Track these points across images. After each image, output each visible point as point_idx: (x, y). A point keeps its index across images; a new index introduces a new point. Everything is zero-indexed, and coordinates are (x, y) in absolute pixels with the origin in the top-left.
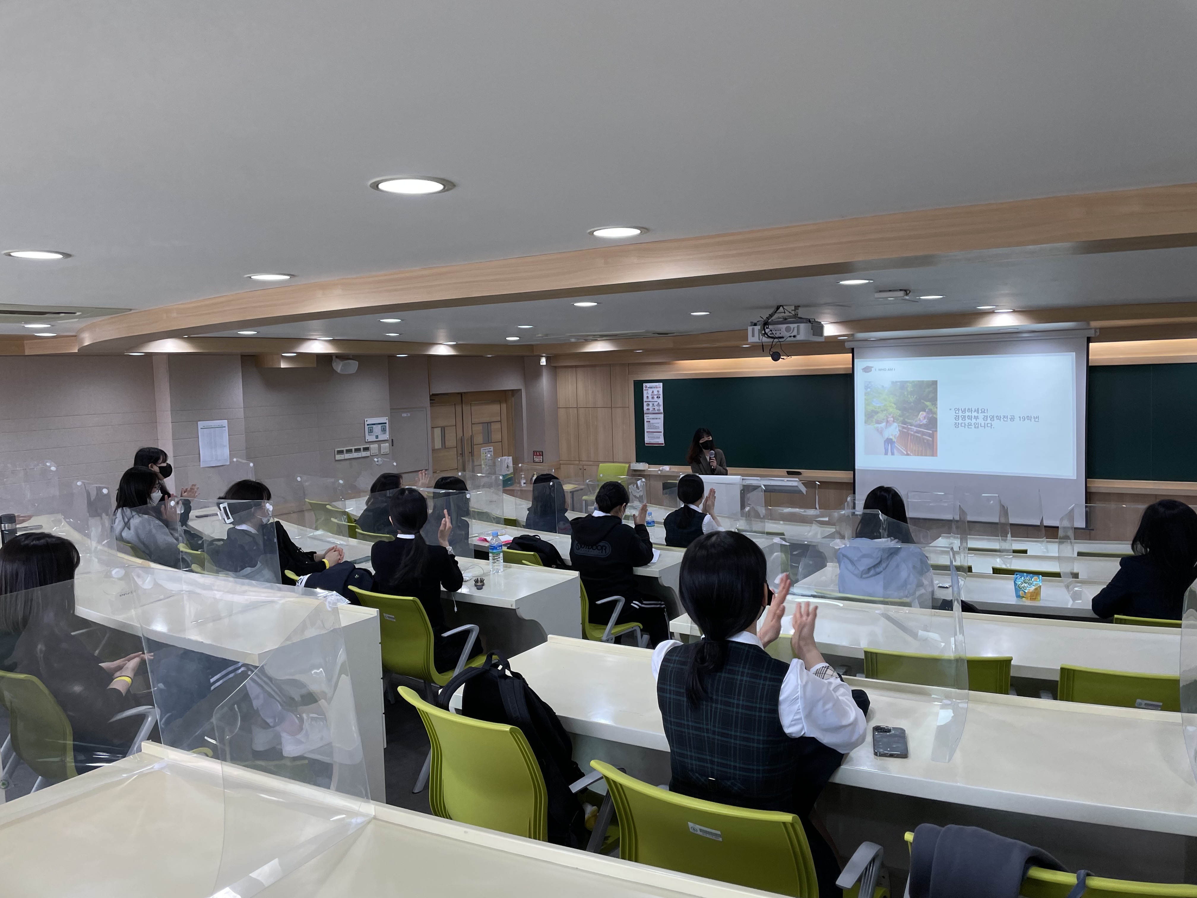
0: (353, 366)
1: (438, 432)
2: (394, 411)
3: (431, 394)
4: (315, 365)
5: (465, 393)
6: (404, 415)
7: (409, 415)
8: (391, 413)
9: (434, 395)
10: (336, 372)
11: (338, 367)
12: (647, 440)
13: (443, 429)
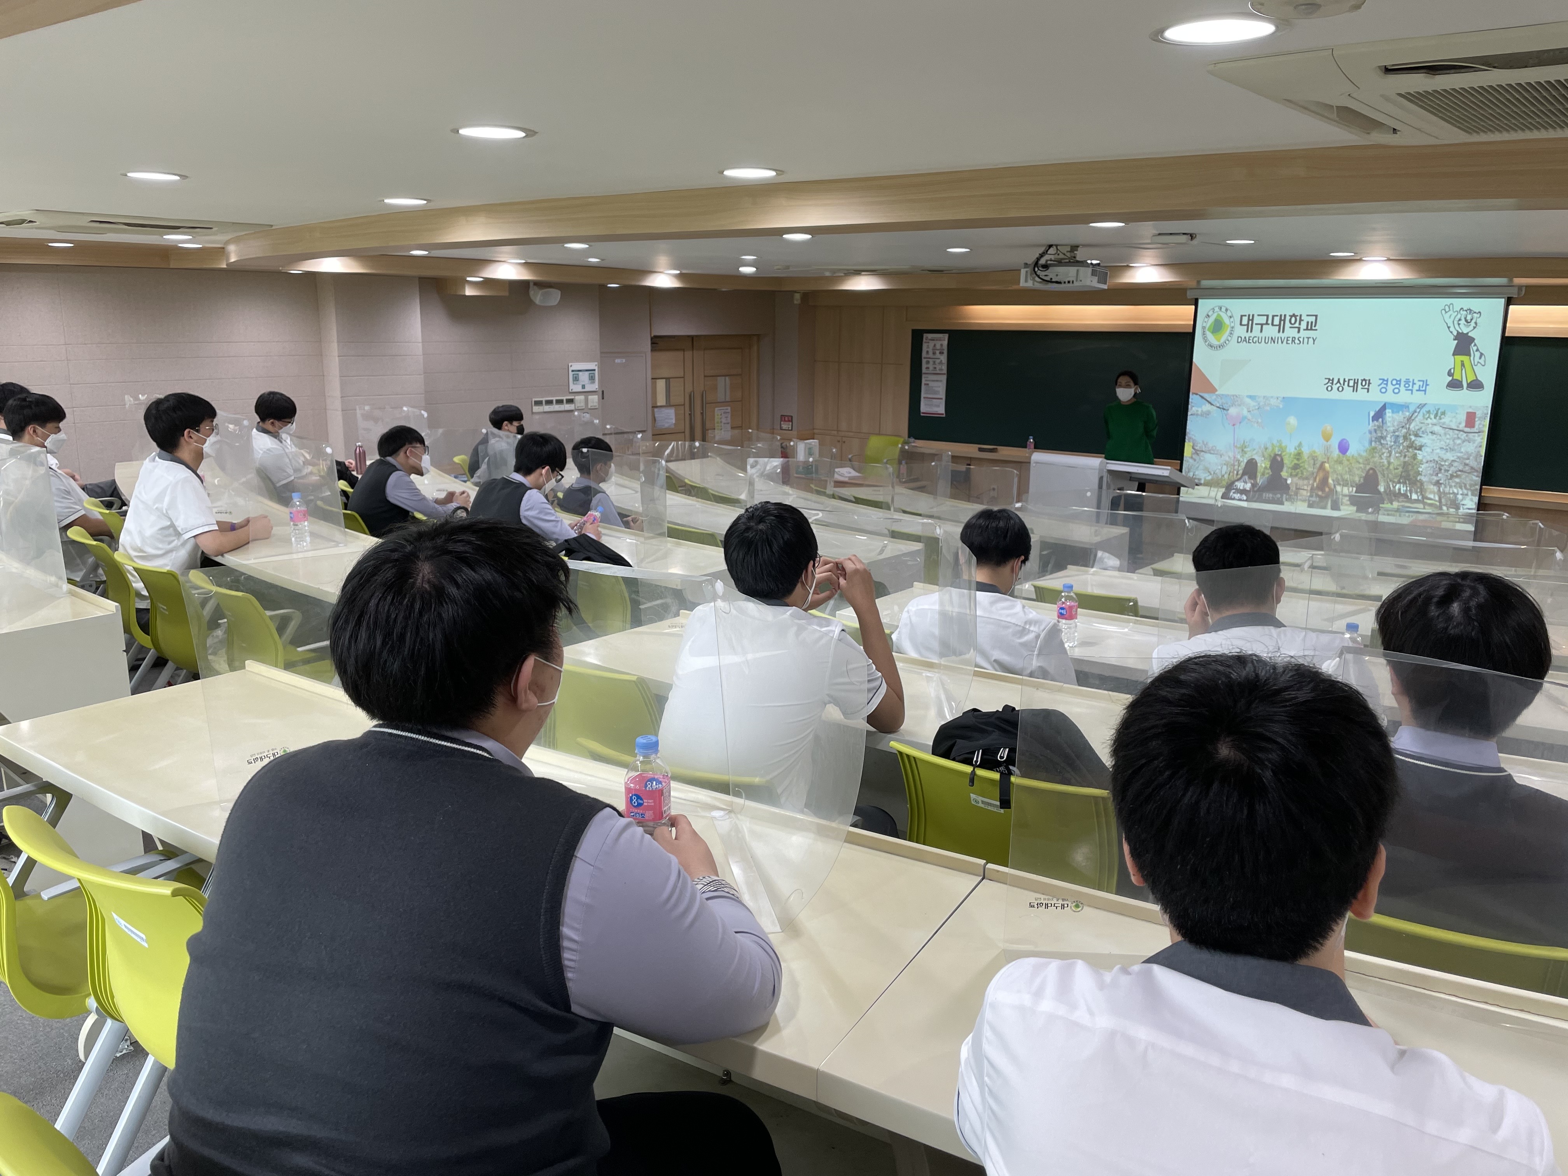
0: (555, 297)
1: (661, 384)
2: (605, 356)
3: (652, 336)
4: (506, 294)
5: (697, 336)
6: (618, 361)
7: (624, 361)
8: (601, 357)
9: (656, 337)
10: (534, 303)
11: (537, 297)
12: (925, 408)
13: (668, 379)
